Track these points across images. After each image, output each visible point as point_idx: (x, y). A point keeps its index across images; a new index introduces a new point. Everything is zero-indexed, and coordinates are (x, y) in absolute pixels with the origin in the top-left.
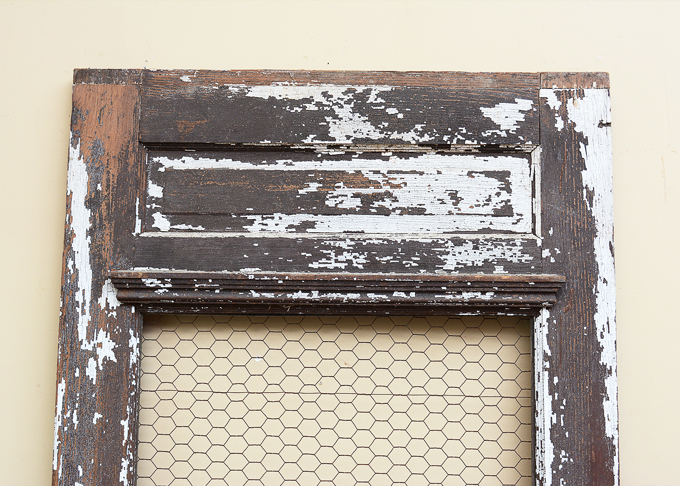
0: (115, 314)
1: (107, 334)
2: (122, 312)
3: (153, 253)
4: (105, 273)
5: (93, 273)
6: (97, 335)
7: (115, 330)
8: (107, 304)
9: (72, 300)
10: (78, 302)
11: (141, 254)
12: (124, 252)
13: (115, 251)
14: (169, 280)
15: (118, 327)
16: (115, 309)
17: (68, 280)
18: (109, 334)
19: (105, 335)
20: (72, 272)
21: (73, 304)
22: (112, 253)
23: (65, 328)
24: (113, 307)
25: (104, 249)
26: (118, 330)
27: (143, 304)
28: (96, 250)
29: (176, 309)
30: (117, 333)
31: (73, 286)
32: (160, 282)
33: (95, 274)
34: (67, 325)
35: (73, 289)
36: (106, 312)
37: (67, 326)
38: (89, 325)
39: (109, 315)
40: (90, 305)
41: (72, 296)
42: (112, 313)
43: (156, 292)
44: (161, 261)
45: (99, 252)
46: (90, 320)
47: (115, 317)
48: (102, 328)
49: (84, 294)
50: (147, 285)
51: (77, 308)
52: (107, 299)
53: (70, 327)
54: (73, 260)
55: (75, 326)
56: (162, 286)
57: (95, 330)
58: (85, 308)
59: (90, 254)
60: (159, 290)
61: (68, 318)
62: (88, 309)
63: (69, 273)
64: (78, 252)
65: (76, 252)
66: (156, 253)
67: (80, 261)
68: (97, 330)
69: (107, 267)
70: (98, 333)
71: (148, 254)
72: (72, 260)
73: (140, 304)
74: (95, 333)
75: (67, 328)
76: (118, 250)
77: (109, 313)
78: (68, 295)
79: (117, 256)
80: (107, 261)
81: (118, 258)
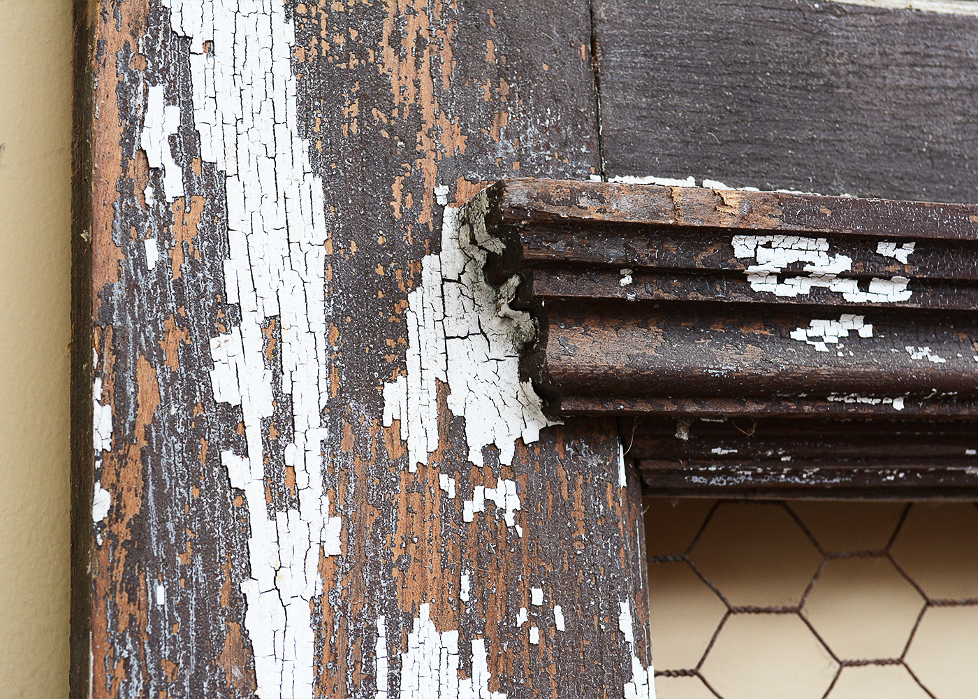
0: (507, 496)
1: (465, 651)
2: (556, 482)
3: (716, 91)
4: (417, 205)
5: (330, 200)
6: (395, 663)
7: (522, 617)
8: (452, 427)
9: (190, 392)
10: (231, 413)
11: (642, 90)
12: (528, 68)
13: (466, 55)
14: (902, 255)
15: (538, 596)
16: (506, 458)
17: (151, 247)
18: (478, 646)
19: (455, 661)
20: (173, 184)
21: (198, 429)
22: (448, 67)
23: (141, 616)
24: (491, 450)
25: (395, 40)
26: (541, 617)
27: (695, 423)
28: (340, 40)
29: (868, 459)
30: (535, 636)
31: (189, 293)
32: (843, 263)
33: (347, 210)
34: (161, 593)
35: (191, 314)
36: (448, 484)
37: (161, 598)
38: (330, 589)
39: (471, 509)
40: (324, 434)
41: (188, 362)
42: (490, 494)
43: (799, 334)
44: (765, 142)
45: (362, 54)
46: (333, 548)
47: (510, 519)
48: (425, 609)
49: (273, 356)
50: (756, 286)
51: (228, 457)
52: (444, 389)
53: (183, 608)
54: (181, 95)
55: (223, 598)
56: (851, 292)
57: (381, 623)
58: (292, 454)
59: (296, 67)
60: (819, 327)
61: (163, 535)
62: (315, 462)
63: (149, 192)
64: (209, 45)
65: (197, 46)
66: (732, 87)
67: (229, 107)
68: (392, 625)
69: (428, 166)
70: (398, 644)
71: (682, 94)
72: (170, 99)
73: (671, 422)
74: (381, 647)
75: (156, 614)
76: (490, 51)
77: (465, 493)
78: (155, 355)
79: (485, 92)
80: (418, 120)
81: (493, 109)
